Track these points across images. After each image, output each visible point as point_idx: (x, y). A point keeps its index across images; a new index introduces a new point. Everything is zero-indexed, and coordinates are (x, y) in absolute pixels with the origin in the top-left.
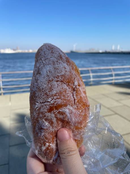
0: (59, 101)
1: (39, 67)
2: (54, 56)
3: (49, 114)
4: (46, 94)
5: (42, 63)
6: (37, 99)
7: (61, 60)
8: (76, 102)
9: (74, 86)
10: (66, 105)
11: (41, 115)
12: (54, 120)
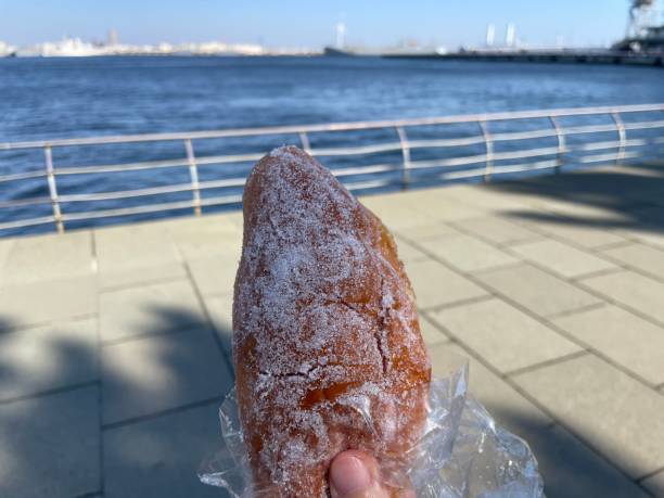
0: (337, 373)
1: (263, 249)
2: (313, 211)
3: (305, 415)
4: (293, 347)
5: (272, 236)
6: (261, 361)
7: (336, 223)
8: (389, 367)
9: (382, 309)
10: (357, 384)
11: (278, 417)
12: (321, 432)
